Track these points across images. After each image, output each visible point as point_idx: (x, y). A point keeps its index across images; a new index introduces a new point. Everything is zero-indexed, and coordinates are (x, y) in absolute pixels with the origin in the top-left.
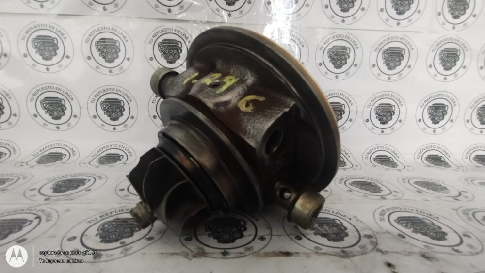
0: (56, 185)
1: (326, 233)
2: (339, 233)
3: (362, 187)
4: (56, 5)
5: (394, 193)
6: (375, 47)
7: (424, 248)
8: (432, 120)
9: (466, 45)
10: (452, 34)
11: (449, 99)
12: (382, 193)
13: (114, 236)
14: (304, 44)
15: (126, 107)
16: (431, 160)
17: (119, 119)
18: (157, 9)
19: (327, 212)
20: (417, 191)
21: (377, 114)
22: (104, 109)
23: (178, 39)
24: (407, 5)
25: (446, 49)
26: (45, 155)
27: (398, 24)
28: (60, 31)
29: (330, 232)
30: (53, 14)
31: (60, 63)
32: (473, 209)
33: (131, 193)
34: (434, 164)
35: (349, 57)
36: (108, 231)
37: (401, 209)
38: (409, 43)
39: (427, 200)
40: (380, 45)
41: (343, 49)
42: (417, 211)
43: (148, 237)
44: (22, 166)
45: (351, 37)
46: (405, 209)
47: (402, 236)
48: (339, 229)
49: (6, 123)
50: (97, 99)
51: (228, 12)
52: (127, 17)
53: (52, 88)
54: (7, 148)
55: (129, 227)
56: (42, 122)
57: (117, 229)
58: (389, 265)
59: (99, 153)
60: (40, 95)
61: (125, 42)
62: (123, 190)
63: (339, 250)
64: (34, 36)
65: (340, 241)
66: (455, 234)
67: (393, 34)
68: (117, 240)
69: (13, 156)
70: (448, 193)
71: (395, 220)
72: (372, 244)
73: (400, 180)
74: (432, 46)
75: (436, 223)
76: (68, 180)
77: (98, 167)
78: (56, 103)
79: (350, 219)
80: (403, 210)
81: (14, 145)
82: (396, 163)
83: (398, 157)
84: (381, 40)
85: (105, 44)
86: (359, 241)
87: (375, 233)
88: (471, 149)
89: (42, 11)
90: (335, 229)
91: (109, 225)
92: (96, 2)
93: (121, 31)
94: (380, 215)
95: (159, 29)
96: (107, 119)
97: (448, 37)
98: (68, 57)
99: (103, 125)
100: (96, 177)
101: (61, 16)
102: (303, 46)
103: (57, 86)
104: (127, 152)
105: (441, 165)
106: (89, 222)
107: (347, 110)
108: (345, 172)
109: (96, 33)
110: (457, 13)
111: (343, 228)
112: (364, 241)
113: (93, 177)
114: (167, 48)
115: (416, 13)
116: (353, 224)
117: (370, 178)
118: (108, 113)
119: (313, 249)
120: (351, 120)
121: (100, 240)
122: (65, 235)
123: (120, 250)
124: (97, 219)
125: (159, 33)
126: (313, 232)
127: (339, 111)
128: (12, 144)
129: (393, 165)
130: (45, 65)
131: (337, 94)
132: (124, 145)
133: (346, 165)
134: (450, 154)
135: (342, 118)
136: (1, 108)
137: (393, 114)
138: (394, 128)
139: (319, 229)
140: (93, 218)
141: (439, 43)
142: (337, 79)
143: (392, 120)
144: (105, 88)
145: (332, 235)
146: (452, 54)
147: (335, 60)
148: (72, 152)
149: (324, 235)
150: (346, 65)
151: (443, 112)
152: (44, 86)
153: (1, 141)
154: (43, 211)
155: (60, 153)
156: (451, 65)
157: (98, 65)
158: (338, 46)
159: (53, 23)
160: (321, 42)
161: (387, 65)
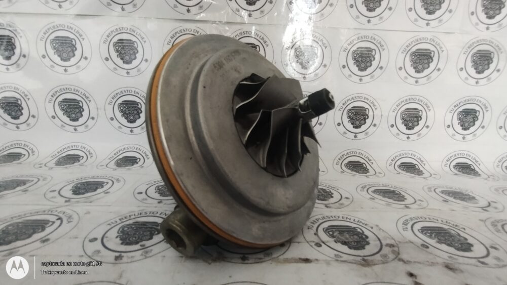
0: (75, 187)
1: (347, 241)
2: (360, 241)
3: (385, 195)
4: (74, 6)
5: (418, 202)
6: (403, 49)
7: (448, 258)
8: (462, 126)
9: (500, 46)
10: (485, 35)
11: (480, 104)
12: (406, 202)
13: (134, 239)
14: (327, 45)
15: (144, 109)
16: (460, 168)
17: (137, 121)
18: (175, 9)
19: (348, 220)
20: (443, 200)
21: (403, 119)
22: (122, 111)
24: (437, 4)
25: (480, 51)
26: (63, 157)
27: (428, 24)
28: (78, 32)
29: (351, 240)
30: (71, 15)
31: (77, 65)
32: (502, 220)
33: (149, 196)
34: (463, 173)
35: (374, 59)
36: (128, 234)
37: (426, 219)
38: (439, 45)
39: (454, 210)
40: (407, 46)
41: (368, 51)
42: (442, 221)
44: (40, 167)
45: (377, 38)
46: (430, 219)
47: (425, 246)
48: (360, 238)
49: (25, 124)
50: (114, 101)
51: (249, 12)
52: (145, 18)
53: (70, 89)
54: (26, 150)
55: (148, 231)
56: (60, 123)
57: (137, 232)
58: (411, 275)
59: (117, 155)
60: (58, 96)
61: (143, 42)
62: (141, 193)
63: (359, 259)
64: (53, 36)
65: (361, 249)
66: (482, 245)
67: (422, 35)
68: (137, 243)
69: (32, 158)
70: (477, 203)
71: (419, 230)
72: (393, 253)
73: (426, 188)
74: (463, 48)
75: (462, 234)
76: (87, 183)
77: (116, 169)
78: (74, 105)
79: (372, 228)
80: (428, 220)
81: (32, 146)
82: (422, 171)
83: (425, 164)
84: (410, 42)
85: (123, 46)
86: (380, 250)
87: (397, 242)
88: (504, 157)
89: (60, 11)
90: (356, 237)
91: (128, 228)
92: (114, 2)
93: (138, 31)
94: (403, 224)
95: (178, 30)
96: (124, 121)
97: (481, 38)
98: (86, 58)
99: (120, 127)
100: (114, 180)
101: (80, 16)
102: (326, 47)
103: (75, 87)
104: (144, 155)
105: (470, 174)
106: (109, 224)
107: (371, 114)
108: (367, 179)
109: (114, 34)
110: (491, 13)
111: (364, 237)
112: (386, 250)
113: (111, 180)
115: (447, 13)
116: (374, 232)
117: (393, 186)
118: (125, 115)
119: (333, 256)
120: (375, 125)
121: (121, 242)
122: (86, 236)
123: (140, 252)
124: (116, 222)
125: (177, 34)
126: (333, 239)
127: (362, 115)
128: (30, 145)
129: (419, 172)
130: (63, 66)
131: (361, 98)
132: (141, 148)
133: (369, 172)
134: (480, 162)
135: (365, 123)
136: (19, 109)
137: (420, 119)
138: (421, 134)
139: (340, 236)
140: (113, 221)
141: (471, 45)
142: (361, 82)
143: (419, 126)
144: (123, 90)
145: (353, 243)
146: (485, 56)
147: (359, 62)
148: (89, 154)
149: (344, 243)
150: (371, 67)
151: (474, 117)
152: (62, 87)
153: (19, 142)
154: (64, 213)
155: (78, 155)
156: (483, 68)
157: (116, 67)
158: (363, 48)
159: (71, 23)
160: (344, 43)
161: (415, 68)
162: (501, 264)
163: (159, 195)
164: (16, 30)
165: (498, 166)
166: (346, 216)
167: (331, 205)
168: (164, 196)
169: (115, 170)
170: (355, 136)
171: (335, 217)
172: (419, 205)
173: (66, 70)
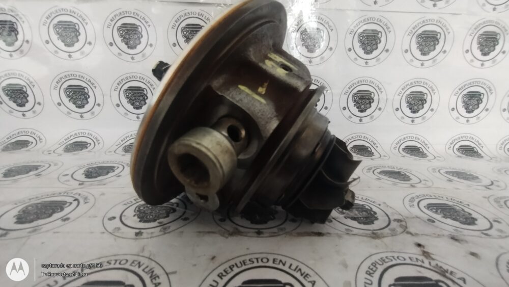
0: (87, 171)
1: (356, 217)
2: (369, 217)
3: (391, 176)
5: (423, 182)
6: (409, 31)
7: (453, 231)
8: (466, 109)
9: (507, 28)
10: (493, 16)
11: (485, 87)
12: (412, 182)
13: (151, 217)
14: (333, 27)
15: (150, 95)
16: (463, 151)
17: (143, 107)
19: (356, 198)
20: (448, 180)
21: (408, 102)
22: (127, 97)
23: (202, 23)
25: (485, 32)
26: (70, 144)
27: (434, 6)
28: (81, 16)
29: (360, 216)
31: (81, 50)
32: (505, 197)
34: (466, 155)
35: (380, 42)
36: (144, 212)
37: (431, 196)
38: (445, 26)
40: (414, 28)
41: (374, 33)
42: (447, 198)
43: (183, 217)
44: (50, 154)
45: (384, 20)
46: (435, 196)
47: (431, 221)
48: (368, 214)
49: (31, 111)
50: (119, 87)
52: (148, 1)
53: (75, 75)
54: (33, 137)
55: (164, 210)
56: (66, 110)
57: (153, 211)
58: (419, 245)
59: (124, 142)
60: (63, 83)
61: (147, 27)
64: (55, 21)
67: (428, 16)
69: (39, 145)
70: (481, 182)
72: (401, 228)
73: (430, 169)
74: (470, 29)
76: (97, 167)
78: (79, 92)
79: (380, 205)
80: (433, 197)
81: (39, 134)
82: (426, 154)
83: (429, 147)
84: (416, 23)
85: (128, 30)
88: (506, 140)
91: (144, 208)
93: (142, 15)
94: (409, 201)
95: (182, 13)
97: (488, 19)
98: (90, 43)
99: (126, 114)
100: (124, 165)
102: (332, 30)
103: (80, 74)
105: (473, 156)
106: (125, 204)
107: (376, 98)
108: (372, 161)
109: (118, 18)
111: (372, 213)
113: (121, 165)
114: (191, 33)
116: (382, 209)
117: (399, 168)
118: (132, 101)
119: (344, 230)
120: (380, 109)
121: (139, 220)
122: (105, 216)
124: (132, 202)
125: (182, 17)
126: (343, 216)
127: (368, 99)
128: (37, 133)
129: (423, 155)
130: (67, 52)
131: (367, 81)
134: (483, 145)
135: (370, 106)
136: (24, 96)
137: (425, 102)
138: (425, 117)
139: (349, 213)
140: (128, 201)
141: (477, 26)
142: (368, 65)
143: (423, 109)
144: (128, 75)
145: (362, 219)
146: (491, 38)
147: (365, 44)
148: (96, 141)
149: (354, 219)
150: (377, 50)
151: (479, 100)
152: (67, 74)
153: (26, 130)
154: (80, 195)
155: (85, 142)
156: (489, 50)
157: (121, 52)
158: (369, 30)
159: (74, 8)
160: (351, 26)
161: (421, 50)
162: (503, 235)
165: (500, 148)
169: (123, 155)
170: (361, 120)
172: (425, 184)
173: (70, 56)
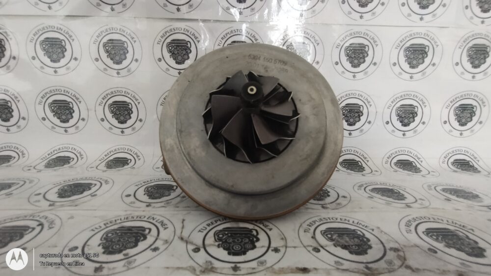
0: (62, 189)
1: (346, 244)
2: (362, 244)
3: (384, 194)
4: (64, 6)
5: (419, 201)
6: (396, 44)
8: (459, 121)
10: (481, 29)
11: (477, 99)
12: (406, 201)
13: (117, 246)
14: (319, 41)
15: (134, 109)
16: (458, 165)
17: (127, 122)
18: (164, 8)
19: (347, 222)
20: (446, 199)
21: (398, 115)
22: (112, 112)
23: (187, 39)
25: (475, 45)
26: (53, 159)
28: (67, 33)
29: (351, 244)
30: (61, 16)
31: (67, 66)
33: (137, 199)
34: (462, 170)
35: (368, 55)
36: (111, 240)
37: (429, 219)
38: (433, 39)
39: (458, 210)
40: (401, 42)
41: (361, 47)
42: (448, 221)
43: (153, 247)
44: (29, 170)
45: (370, 34)
46: (434, 219)
47: (433, 251)
48: (361, 241)
49: (15, 126)
50: (104, 102)
51: (239, 10)
52: (135, 17)
53: (60, 90)
54: (16, 152)
55: (134, 237)
56: (51, 125)
57: (121, 238)
59: (107, 157)
60: (49, 98)
61: (133, 43)
62: (130, 195)
64: (42, 38)
65: (364, 255)
67: (416, 30)
68: (120, 252)
69: (22, 160)
70: (482, 202)
71: (423, 232)
72: (399, 259)
73: (425, 186)
75: (471, 236)
76: (74, 184)
77: (106, 171)
78: (64, 106)
79: (373, 230)
80: (432, 220)
81: (23, 149)
82: (419, 168)
83: (422, 161)
84: (403, 37)
85: (113, 46)
86: (385, 254)
87: (402, 246)
89: (49, 12)
90: (356, 240)
91: (113, 234)
93: (129, 32)
94: (406, 226)
95: (168, 29)
96: (115, 122)
97: (477, 32)
98: (76, 59)
99: (110, 128)
100: (102, 182)
101: (69, 17)
102: (318, 44)
103: (65, 89)
104: (135, 156)
105: (469, 171)
106: (92, 230)
107: (365, 111)
108: (363, 177)
109: (104, 34)
110: (486, 6)
111: (365, 240)
112: (391, 255)
113: (100, 182)
114: (176, 48)
115: (441, 7)
116: (376, 235)
117: (391, 185)
118: (116, 115)
119: (333, 264)
120: (370, 122)
121: (103, 250)
122: (67, 245)
123: (123, 263)
124: (101, 227)
125: (167, 33)
126: (332, 243)
127: (356, 112)
128: (21, 148)
129: (416, 170)
130: (53, 68)
131: (355, 94)
132: (132, 149)
133: (365, 170)
134: (478, 159)
135: (360, 120)
136: (9, 111)
137: (415, 115)
138: (417, 130)
139: (339, 240)
140: (97, 226)
141: (466, 39)
142: (355, 79)
143: (414, 122)
144: (113, 90)
145: (354, 247)
146: (481, 50)
147: (352, 58)
148: (79, 156)
149: (344, 247)
150: (365, 63)
151: (471, 113)
152: (52, 89)
153: (10, 145)
154: (46, 218)
155: (68, 157)
156: (479, 62)
157: (106, 67)
158: (356, 44)
159: (61, 25)
160: (337, 39)
161: (409, 64)
163: (148, 197)
164: (6, 32)
166: (344, 218)
167: (328, 206)
168: (153, 199)
169: (104, 171)
170: (350, 134)
171: (332, 218)
172: (421, 204)
173: (55, 72)
